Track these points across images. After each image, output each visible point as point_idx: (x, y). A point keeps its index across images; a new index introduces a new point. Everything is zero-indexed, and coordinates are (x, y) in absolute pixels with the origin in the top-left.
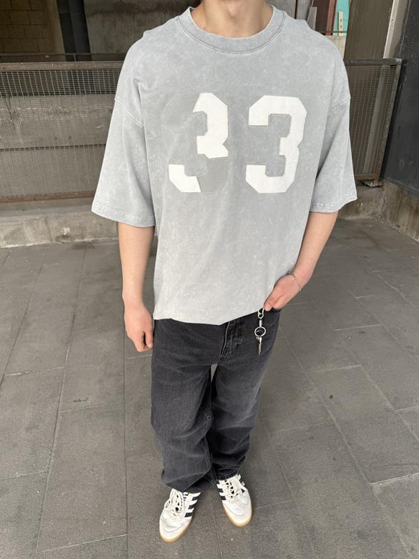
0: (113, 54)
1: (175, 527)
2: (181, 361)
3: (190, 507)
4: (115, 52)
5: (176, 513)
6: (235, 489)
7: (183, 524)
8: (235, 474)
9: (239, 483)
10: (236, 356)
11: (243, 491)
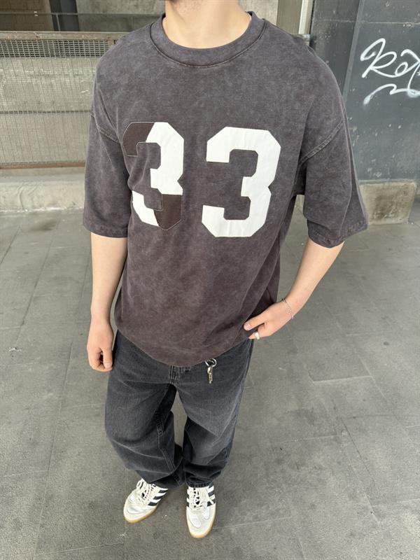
1: (137, 511)
2: (127, 375)
3: (156, 498)
5: (140, 498)
6: (201, 500)
7: (145, 511)
8: (205, 485)
9: (207, 495)
10: (186, 381)
11: (209, 504)
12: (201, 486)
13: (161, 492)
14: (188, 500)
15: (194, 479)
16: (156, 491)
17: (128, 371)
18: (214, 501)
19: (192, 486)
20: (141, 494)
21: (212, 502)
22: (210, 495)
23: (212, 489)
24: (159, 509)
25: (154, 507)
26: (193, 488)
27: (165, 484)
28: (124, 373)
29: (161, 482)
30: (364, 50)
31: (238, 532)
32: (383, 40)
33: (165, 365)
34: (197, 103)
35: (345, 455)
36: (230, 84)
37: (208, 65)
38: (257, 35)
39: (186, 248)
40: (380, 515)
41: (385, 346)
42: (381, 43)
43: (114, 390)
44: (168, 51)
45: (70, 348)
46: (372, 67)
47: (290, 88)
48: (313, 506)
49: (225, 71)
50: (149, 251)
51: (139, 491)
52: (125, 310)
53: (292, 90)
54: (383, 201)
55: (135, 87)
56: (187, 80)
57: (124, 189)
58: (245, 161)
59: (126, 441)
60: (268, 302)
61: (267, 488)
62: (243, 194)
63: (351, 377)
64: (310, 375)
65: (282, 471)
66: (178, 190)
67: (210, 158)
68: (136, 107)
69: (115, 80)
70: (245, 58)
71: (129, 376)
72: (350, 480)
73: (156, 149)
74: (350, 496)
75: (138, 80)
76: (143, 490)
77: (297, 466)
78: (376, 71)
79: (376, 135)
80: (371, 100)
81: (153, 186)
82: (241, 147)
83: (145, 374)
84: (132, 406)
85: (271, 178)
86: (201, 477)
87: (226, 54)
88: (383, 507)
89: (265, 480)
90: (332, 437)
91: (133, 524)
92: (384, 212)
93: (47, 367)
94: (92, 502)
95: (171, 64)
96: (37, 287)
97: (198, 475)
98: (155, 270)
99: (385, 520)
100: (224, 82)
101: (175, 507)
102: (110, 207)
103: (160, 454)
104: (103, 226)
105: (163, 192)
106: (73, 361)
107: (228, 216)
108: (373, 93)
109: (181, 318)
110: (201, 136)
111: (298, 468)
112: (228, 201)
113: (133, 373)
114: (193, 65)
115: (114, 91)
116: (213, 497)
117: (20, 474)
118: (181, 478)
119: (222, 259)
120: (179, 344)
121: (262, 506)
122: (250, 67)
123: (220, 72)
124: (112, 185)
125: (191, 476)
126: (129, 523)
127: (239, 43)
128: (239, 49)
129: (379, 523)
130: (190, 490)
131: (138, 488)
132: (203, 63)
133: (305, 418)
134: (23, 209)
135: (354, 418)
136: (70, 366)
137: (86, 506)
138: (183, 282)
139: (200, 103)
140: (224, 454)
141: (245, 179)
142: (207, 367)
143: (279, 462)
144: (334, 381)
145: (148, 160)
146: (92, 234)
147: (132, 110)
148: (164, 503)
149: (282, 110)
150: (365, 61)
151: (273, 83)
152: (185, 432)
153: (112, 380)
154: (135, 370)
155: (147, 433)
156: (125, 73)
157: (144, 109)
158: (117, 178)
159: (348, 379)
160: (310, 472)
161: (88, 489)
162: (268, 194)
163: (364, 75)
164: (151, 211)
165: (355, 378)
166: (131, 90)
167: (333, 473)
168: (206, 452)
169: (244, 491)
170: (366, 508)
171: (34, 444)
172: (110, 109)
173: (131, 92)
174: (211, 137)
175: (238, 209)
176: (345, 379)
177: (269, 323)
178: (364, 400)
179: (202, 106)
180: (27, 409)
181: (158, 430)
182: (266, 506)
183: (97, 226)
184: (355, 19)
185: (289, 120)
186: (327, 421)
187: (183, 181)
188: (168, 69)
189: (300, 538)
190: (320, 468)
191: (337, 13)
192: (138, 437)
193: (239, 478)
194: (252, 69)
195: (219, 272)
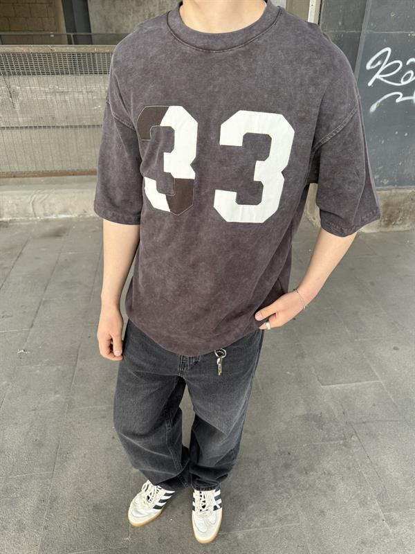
0: (112, 34)
1: (141, 514)
2: (137, 365)
3: (161, 501)
4: (114, 32)
5: (146, 501)
6: (207, 504)
7: (150, 514)
8: (211, 489)
9: (214, 499)
10: (196, 372)
11: (215, 508)
12: (208, 489)
13: (166, 495)
14: (194, 504)
15: (200, 482)
16: (162, 494)
17: (137, 361)
18: (220, 505)
19: (198, 489)
20: (146, 497)
21: (218, 507)
22: (217, 499)
23: (219, 493)
24: (165, 512)
25: (159, 511)
26: (199, 492)
27: (171, 485)
28: (133, 364)
29: (167, 484)
30: (370, 59)
31: (245, 538)
32: (389, 50)
33: (174, 354)
34: (212, 87)
35: (355, 460)
36: (245, 69)
37: (223, 50)
38: (271, 20)
39: (197, 233)
40: (393, 524)
41: (395, 351)
42: (387, 52)
43: (123, 381)
44: (184, 36)
45: (78, 351)
46: (377, 76)
47: (304, 72)
48: (322, 512)
49: (240, 55)
50: (161, 237)
51: (143, 494)
52: (136, 299)
53: (306, 74)
54: (390, 208)
55: (151, 72)
56: (202, 65)
57: (136, 175)
58: (258, 145)
59: (134, 435)
60: (278, 292)
61: (275, 493)
62: (256, 178)
63: (360, 381)
64: (318, 380)
65: (291, 476)
66: (191, 175)
67: (223, 142)
68: (151, 91)
69: (131, 65)
70: (260, 42)
71: (139, 367)
72: (361, 485)
73: (170, 132)
74: (360, 503)
75: (154, 65)
76: (148, 493)
77: (306, 471)
78: (382, 79)
79: (383, 142)
80: (377, 108)
81: (166, 170)
82: (255, 130)
83: (155, 365)
84: (141, 398)
85: (284, 163)
86: (208, 479)
87: (241, 38)
88: (395, 515)
89: (273, 485)
90: (342, 442)
91: (138, 528)
92: (391, 219)
93: (55, 369)
94: (96, 505)
95: (187, 49)
96: (47, 291)
97: (204, 478)
98: (166, 256)
99: (398, 528)
100: (239, 66)
101: (181, 511)
102: (122, 193)
103: (167, 452)
104: (115, 213)
105: (176, 176)
106: (80, 364)
107: (240, 201)
108: (379, 101)
109: (191, 305)
110: (215, 119)
111: (306, 473)
112: (240, 185)
113: (142, 363)
114: (208, 50)
115: (129, 75)
116: (220, 501)
117: (24, 475)
118: (186, 480)
119: (233, 245)
120: (188, 333)
121: (269, 511)
122: (265, 51)
123: (235, 56)
124: (125, 171)
125: (197, 479)
126: (133, 527)
127: (255, 28)
128: (254, 34)
129: (391, 531)
130: (196, 494)
131: (143, 490)
132: (219, 48)
133: (313, 422)
134: (35, 216)
135: (364, 423)
136: (77, 368)
137: (90, 508)
138: (193, 268)
139: (215, 87)
140: (231, 456)
141: (258, 163)
142: (217, 358)
143: (287, 466)
144: (343, 385)
145: (161, 144)
146: (104, 220)
147: (146, 94)
148: (169, 507)
149: (296, 94)
150: (370, 70)
151: (288, 67)
152: (192, 431)
153: (122, 370)
154: (145, 360)
155: (156, 427)
156: (141, 58)
157: (159, 93)
158: (130, 163)
159: (357, 384)
160: (319, 478)
161: (93, 491)
162: (282, 180)
163: (370, 84)
164: (163, 197)
165: (366, 382)
166: (146, 74)
167: (343, 480)
168: (214, 451)
169: (251, 496)
170: (377, 516)
171: (40, 445)
172: (125, 93)
173: (147, 77)
174: (225, 121)
175: (250, 193)
176: (354, 384)
177: (279, 313)
178: (374, 405)
179: (216, 90)
180: (33, 410)
181: (167, 426)
182: (273, 512)
183: (109, 212)
184: (361, 30)
185: (303, 105)
186: (336, 425)
187: (196, 165)
188: (184, 54)
189: (309, 545)
190: (329, 474)
191: (343, 24)
192: (146, 431)
193: (246, 483)
194: (266, 54)
195: (230, 257)
